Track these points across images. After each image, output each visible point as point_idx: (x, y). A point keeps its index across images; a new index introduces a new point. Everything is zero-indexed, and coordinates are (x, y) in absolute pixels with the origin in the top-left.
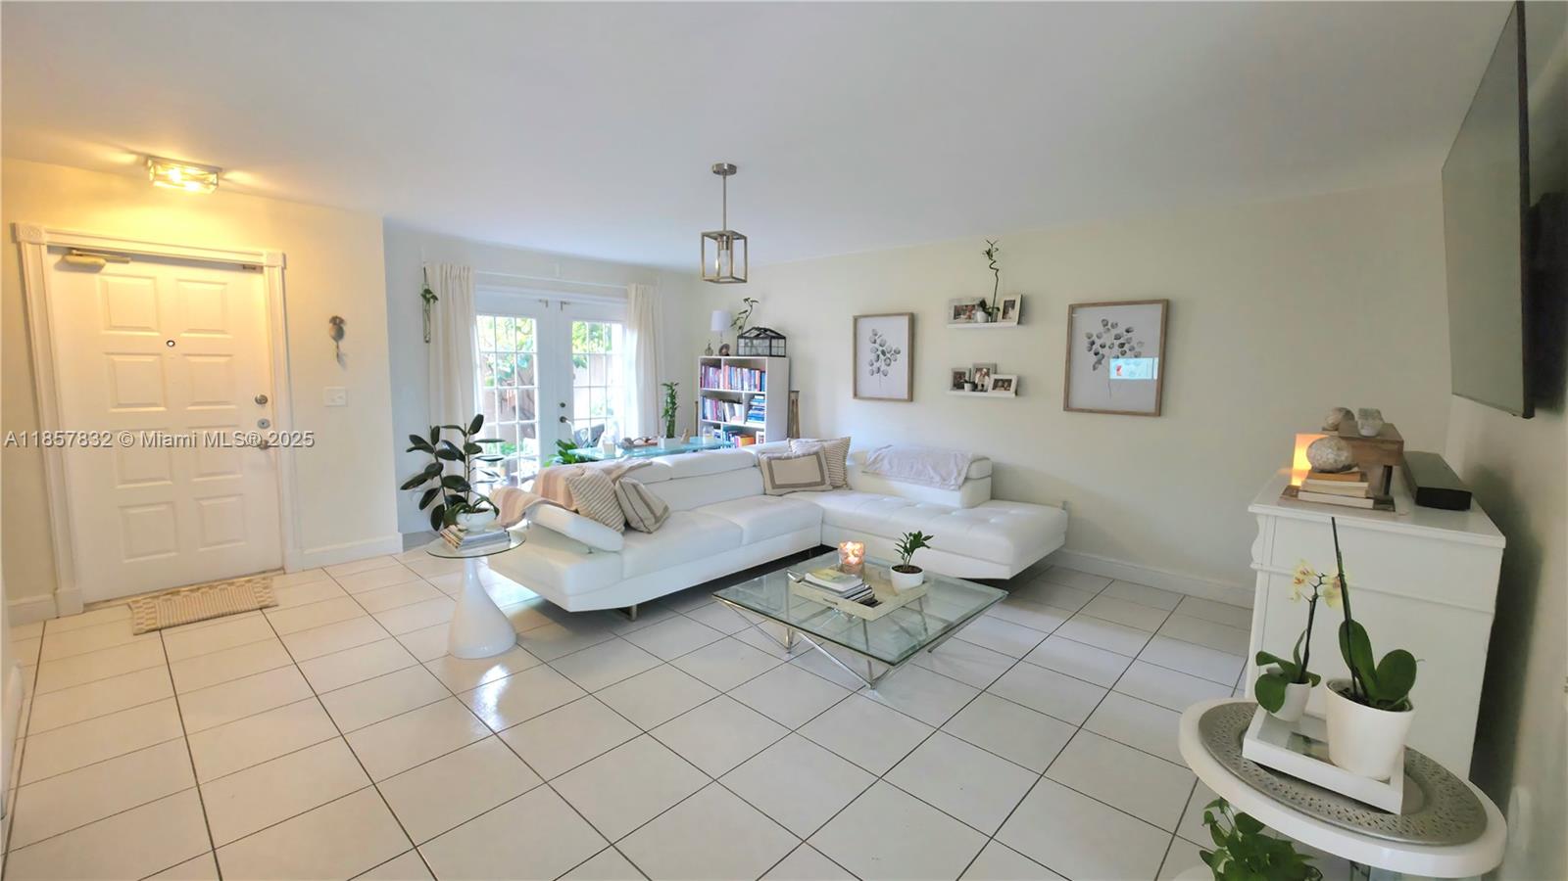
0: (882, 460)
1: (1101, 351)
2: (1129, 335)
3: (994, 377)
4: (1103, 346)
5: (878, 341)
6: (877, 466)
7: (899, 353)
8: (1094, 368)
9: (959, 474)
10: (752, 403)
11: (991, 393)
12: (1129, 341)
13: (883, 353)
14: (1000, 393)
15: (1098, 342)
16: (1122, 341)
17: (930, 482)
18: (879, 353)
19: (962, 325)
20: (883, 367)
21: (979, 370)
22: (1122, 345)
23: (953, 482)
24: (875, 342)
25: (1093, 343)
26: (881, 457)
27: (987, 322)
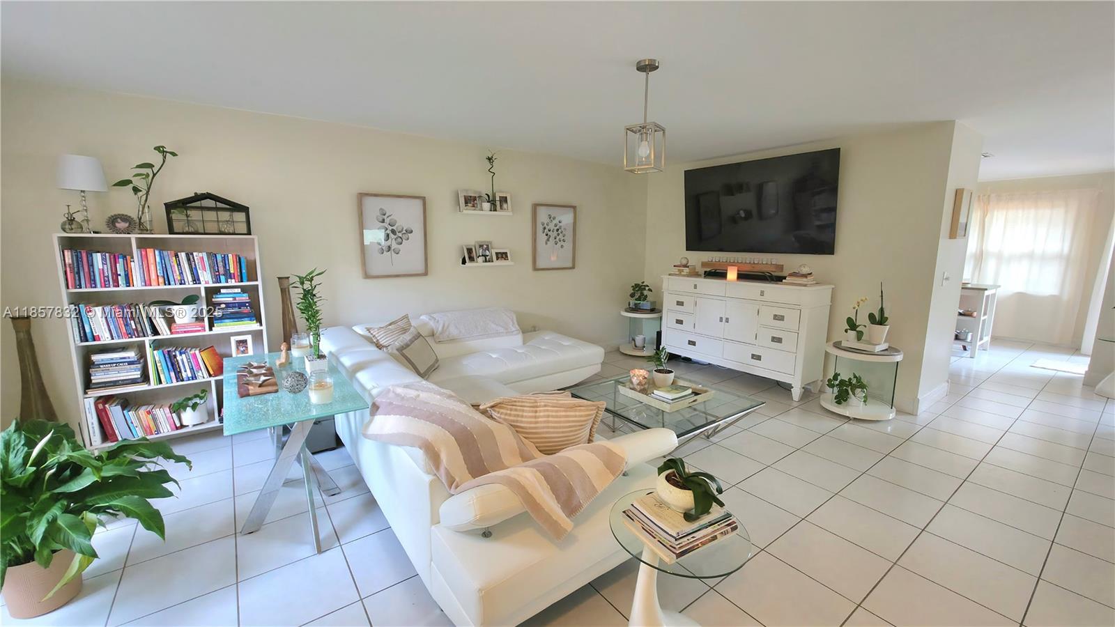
0: (448, 326)
1: (549, 233)
2: (561, 224)
3: (494, 252)
4: (549, 231)
5: (387, 221)
6: (447, 333)
7: (411, 232)
8: (546, 243)
9: (513, 323)
10: (217, 299)
11: (496, 263)
12: (560, 227)
13: (393, 232)
14: (502, 263)
15: (547, 228)
16: (558, 227)
17: (498, 334)
18: (388, 232)
19: (469, 211)
20: (394, 246)
21: (481, 246)
22: (558, 230)
23: (514, 329)
24: (383, 221)
25: (545, 228)
26: (446, 326)
27: (491, 210)
